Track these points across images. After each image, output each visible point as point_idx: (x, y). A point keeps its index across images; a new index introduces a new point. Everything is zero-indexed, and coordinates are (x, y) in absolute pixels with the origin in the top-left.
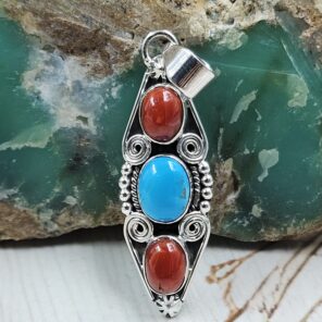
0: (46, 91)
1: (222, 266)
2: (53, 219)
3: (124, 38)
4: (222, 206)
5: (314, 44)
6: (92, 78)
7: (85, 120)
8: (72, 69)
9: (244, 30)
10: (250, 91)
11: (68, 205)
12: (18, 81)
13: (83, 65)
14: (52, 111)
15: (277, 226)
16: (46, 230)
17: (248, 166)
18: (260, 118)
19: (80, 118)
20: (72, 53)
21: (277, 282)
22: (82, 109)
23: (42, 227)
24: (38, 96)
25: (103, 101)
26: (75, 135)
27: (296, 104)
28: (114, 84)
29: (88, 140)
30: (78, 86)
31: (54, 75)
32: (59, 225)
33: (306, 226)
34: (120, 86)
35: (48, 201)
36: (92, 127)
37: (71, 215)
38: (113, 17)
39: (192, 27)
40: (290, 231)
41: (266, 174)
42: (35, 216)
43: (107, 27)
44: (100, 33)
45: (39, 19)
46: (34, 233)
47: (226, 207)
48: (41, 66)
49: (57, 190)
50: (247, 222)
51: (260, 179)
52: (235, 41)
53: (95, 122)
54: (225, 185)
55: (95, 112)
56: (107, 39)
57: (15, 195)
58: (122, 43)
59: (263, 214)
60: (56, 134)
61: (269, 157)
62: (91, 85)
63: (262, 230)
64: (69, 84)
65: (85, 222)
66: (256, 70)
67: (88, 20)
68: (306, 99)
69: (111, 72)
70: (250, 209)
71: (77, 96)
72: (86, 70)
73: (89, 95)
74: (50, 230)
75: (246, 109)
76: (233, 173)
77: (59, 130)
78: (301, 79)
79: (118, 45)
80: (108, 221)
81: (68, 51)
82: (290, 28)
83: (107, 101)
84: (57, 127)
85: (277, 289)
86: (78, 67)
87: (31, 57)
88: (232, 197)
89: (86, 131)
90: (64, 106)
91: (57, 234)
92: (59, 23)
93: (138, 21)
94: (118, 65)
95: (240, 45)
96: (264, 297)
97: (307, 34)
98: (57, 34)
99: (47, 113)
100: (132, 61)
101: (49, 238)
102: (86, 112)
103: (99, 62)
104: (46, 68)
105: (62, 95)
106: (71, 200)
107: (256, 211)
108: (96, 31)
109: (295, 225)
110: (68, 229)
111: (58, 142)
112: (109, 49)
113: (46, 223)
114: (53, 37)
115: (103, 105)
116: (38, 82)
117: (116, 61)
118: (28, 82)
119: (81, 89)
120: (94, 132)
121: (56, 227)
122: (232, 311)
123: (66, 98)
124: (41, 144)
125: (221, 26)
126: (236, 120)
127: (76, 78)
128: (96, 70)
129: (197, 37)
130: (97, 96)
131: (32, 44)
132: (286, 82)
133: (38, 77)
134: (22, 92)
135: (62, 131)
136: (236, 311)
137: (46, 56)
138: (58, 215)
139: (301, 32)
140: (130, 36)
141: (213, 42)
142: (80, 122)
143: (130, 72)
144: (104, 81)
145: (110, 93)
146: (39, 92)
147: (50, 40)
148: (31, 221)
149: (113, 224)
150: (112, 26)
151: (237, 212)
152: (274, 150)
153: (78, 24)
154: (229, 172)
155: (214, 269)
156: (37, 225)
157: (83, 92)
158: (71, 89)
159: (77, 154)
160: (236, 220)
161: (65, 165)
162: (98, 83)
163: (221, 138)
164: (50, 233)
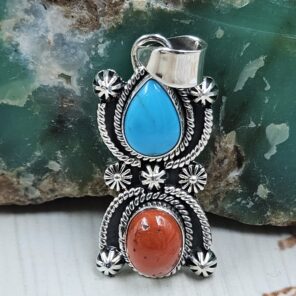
0: (26, 44)
2: (34, 185)
4: (223, 184)
6: (77, 32)
7: (68, 78)
11: (51, 171)
13: (66, 16)
14: (31, 67)
15: (286, 210)
16: (26, 196)
17: (253, 142)
18: (268, 87)
19: (62, 75)
24: (16, 49)
25: (87, 59)
26: (57, 94)
28: (101, 40)
29: (72, 101)
30: (60, 40)
31: (35, 25)
32: (42, 192)
34: (108, 43)
35: (28, 164)
36: (75, 87)
37: (55, 181)
41: (274, 151)
42: (15, 179)
46: (12, 199)
47: (228, 184)
49: (38, 154)
50: (251, 204)
51: (268, 156)
54: (226, 161)
59: (269, 195)
62: (75, 39)
63: (269, 214)
64: (51, 37)
65: (70, 190)
66: (264, 32)
69: (98, 26)
72: (69, 22)
73: (73, 51)
74: (31, 196)
76: (236, 148)
77: (39, 89)
80: (94, 191)
83: (93, 59)
84: (36, 85)
90: (44, 61)
91: (39, 202)
94: (106, 18)
100: (122, 16)
101: (30, 205)
102: (69, 70)
103: (85, 14)
104: (26, 17)
105: (43, 48)
107: (262, 191)
110: (50, 197)
111: (38, 102)
113: (26, 189)
115: (88, 63)
116: (16, 33)
119: (64, 44)
120: (78, 93)
121: (37, 193)
123: (47, 53)
124: (20, 103)
127: (58, 31)
128: (81, 23)
130: (81, 53)
133: (16, 27)
135: (42, 89)
138: (40, 180)
143: (120, 27)
144: (90, 36)
146: (18, 45)
148: (10, 185)
149: (101, 194)
151: (240, 191)
154: (231, 147)
156: (16, 191)
157: (66, 47)
160: (239, 200)
161: (47, 127)
162: (82, 38)
163: (223, 108)
164: (32, 200)
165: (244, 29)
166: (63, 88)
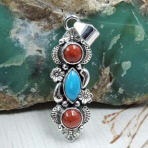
1: (109, 116)
3: (58, 12)
5: (147, 11)
8: (34, 27)
9: (114, 6)
10: (117, 35)
12: (8, 34)
20: (34, 20)
21: (136, 123)
22: (39, 46)
23: (20, 103)
27: (139, 39)
33: (144, 97)
38: (53, 2)
39: (90, 5)
40: (137, 99)
43: (50, 7)
44: (47, 10)
45: (18, 4)
48: (19, 27)
52: (110, 11)
53: (45, 52)
55: (45, 47)
56: (50, 13)
57: (6, 89)
58: (58, 14)
60: (26, 59)
61: (127, 65)
67: (41, 4)
68: (143, 37)
70: (118, 90)
71: (36, 40)
75: (115, 43)
78: (141, 28)
79: (55, 15)
81: (32, 19)
82: (136, 4)
85: (136, 126)
86: (37, 27)
87: (14, 23)
88: (109, 85)
89: (41, 57)
92: (27, 6)
93: (65, 4)
95: (112, 13)
96: (129, 130)
97: (143, 6)
98: (27, 11)
99: (22, 49)
106: (33, 90)
108: (45, 9)
109: (139, 96)
112: (51, 17)
114: (25, 12)
118: (13, 35)
122: (115, 136)
125: (103, 5)
126: (111, 48)
129: (92, 10)
131: (15, 16)
132: (134, 29)
134: (10, 40)
136: (117, 136)
137: (21, 22)
140: (61, 11)
141: (100, 12)
142: (38, 52)
145: (52, 38)
147: (23, 14)
150: (52, 6)
152: (129, 62)
153: (37, 6)
155: (106, 117)
158: (34, 37)
159: (36, 68)
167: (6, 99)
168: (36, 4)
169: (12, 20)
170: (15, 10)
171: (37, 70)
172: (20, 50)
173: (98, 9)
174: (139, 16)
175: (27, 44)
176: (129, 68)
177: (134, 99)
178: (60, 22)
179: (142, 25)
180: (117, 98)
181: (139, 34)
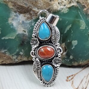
0: (15, 24)
2: (16, 58)
5: (87, 12)
6: (27, 20)
7: (25, 31)
8: (22, 18)
9: (68, 8)
10: (70, 25)
11: (20, 54)
12: (7, 20)
14: (16, 29)
15: (77, 62)
16: (14, 61)
17: (69, 45)
18: (72, 32)
19: (24, 31)
20: (22, 13)
22: (24, 28)
23: (13, 60)
25: (30, 26)
26: (22, 35)
27: (82, 28)
28: (33, 22)
29: (26, 37)
30: (23, 22)
31: (17, 19)
33: (85, 62)
35: (15, 53)
36: (27, 33)
37: (21, 57)
38: (33, 4)
39: (54, 7)
40: (80, 63)
41: (74, 47)
42: (12, 57)
43: (31, 7)
45: (13, 4)
46: (11, 62)
47: (63, 56)
48: (13, 17)
49: (17, 50)
51: (72, 48)
52: (66, 11)
53: (28, 32)
55: (28, 29)
56: (31, 10)
57: (6, 51)
58: (35, 11)
59: (73, 58)
60: (17, 35)
61: (75, 43)
62: (27, 22)
63: (73, 63)
64: (21, 22)
65: (25, 59)
66: (71, 19)
67: (26, 4)
68: (85, 27)
69: (32, 19)
71: (23, 25)
72: (25, 18)
73: (26, 25)
74: (15, 61)
75: (69, 29)
76: (65, 47)
78: (84, 21)
79: (34, 11)
81: (21, 13)
82: (81, 8)
83: (31, 27)
84: (17, 33)
86: (23, 17)
87: (10, 14)
88: (65, 53)
89: (25, 35)
90: (19, 28)
91: (18, 62)
92: (18, 5)
93: (40, 5)
94: (34, 17)
95: (67, 12)
97: (85, 9)
99: (15, 29)
101: (15, 63)
103: (29, 16)
104: (15, 17)
105: (19, 24)
107: (71, 57)
108: (28, 8)
109: (82, 61)
110: (20, 61)
111: (18, 37)
112: (31, 12)
113: (14, 59)
114: (17, 9)
117: (34, 16)
118: (10, 21)
119: (24, 23)
120: (27, 35)
121: (17, 60)
124: (13, 38)
125: (62, 7)
126: (66, 32)
127: (23, 20)
129: (55, 10)
130: (28, 25)
131: (11, 11)
132: (79, 22)
133: (12, 20)
134: (8, 24)
135: (19, 34)
137: (15, 14)
138: (18, 57)
139: (84, 9)
140: (37, 9)
141: (60, 11)
143: (37, 19)
144: (30, 21)
145: (32, 24)
146: (13, 24)
148: (10, 58)
150: (32, 6)
151: (66, 57)
152: (76, 41)
154: (64, 47)
156: (12, 60)
157: (24, 24)
160: (66, 60)
161: (20, 44)
162: (28, 22)
163: (62, 37)
164: (16, 62)
165: (67, 18)
166: (24, 34)
167: (6, 57)
168: (23, 4)
169: (10, 13)
170: (11, 7)
171: (23, 42)
172: (14, 30)
173: (59, 9)
174: (83, 15)
175: (17, 27)
176: (76, 45)
177: (79, 63)
178: (37, 15)
179: (84, 20)
180: (69, 61)
181: (82, 25)
